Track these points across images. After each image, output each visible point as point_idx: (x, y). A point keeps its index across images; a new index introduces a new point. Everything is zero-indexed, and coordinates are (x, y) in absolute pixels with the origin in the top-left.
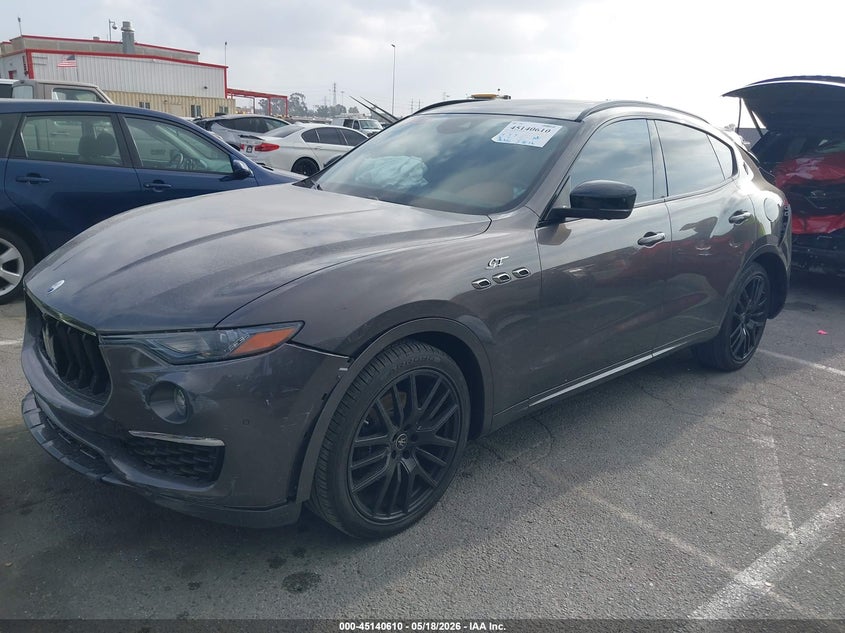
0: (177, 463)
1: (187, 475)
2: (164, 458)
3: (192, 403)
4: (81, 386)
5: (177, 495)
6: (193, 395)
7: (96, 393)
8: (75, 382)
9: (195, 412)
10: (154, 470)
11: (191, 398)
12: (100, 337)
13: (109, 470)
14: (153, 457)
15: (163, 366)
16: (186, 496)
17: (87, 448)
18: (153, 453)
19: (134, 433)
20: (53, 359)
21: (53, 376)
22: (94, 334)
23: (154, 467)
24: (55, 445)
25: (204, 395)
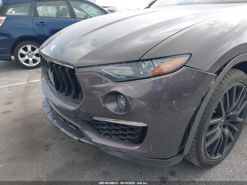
0: (118, 133)
1: (123, 140)
2: (110, 130)
3: (130, 103)
4: (67, 95)
5: (119, 150)
6: (130, 98)
7: (74, 98)
8: (64, 93)
9: (132, 108)
10: (105, 136)
11: (129, 100)
12: (76, 69)
13: (83, 136)
14: (104, 130)
15: (111, 83)
16: (124, 151)
17: (71, 124)
18: (105, 128)
19: (95, 118)
20: (53, 83)
21: (54, 91)
22: (72, 68)
23: (105, 134)
24: (57, 122)
25: (138, 98)
